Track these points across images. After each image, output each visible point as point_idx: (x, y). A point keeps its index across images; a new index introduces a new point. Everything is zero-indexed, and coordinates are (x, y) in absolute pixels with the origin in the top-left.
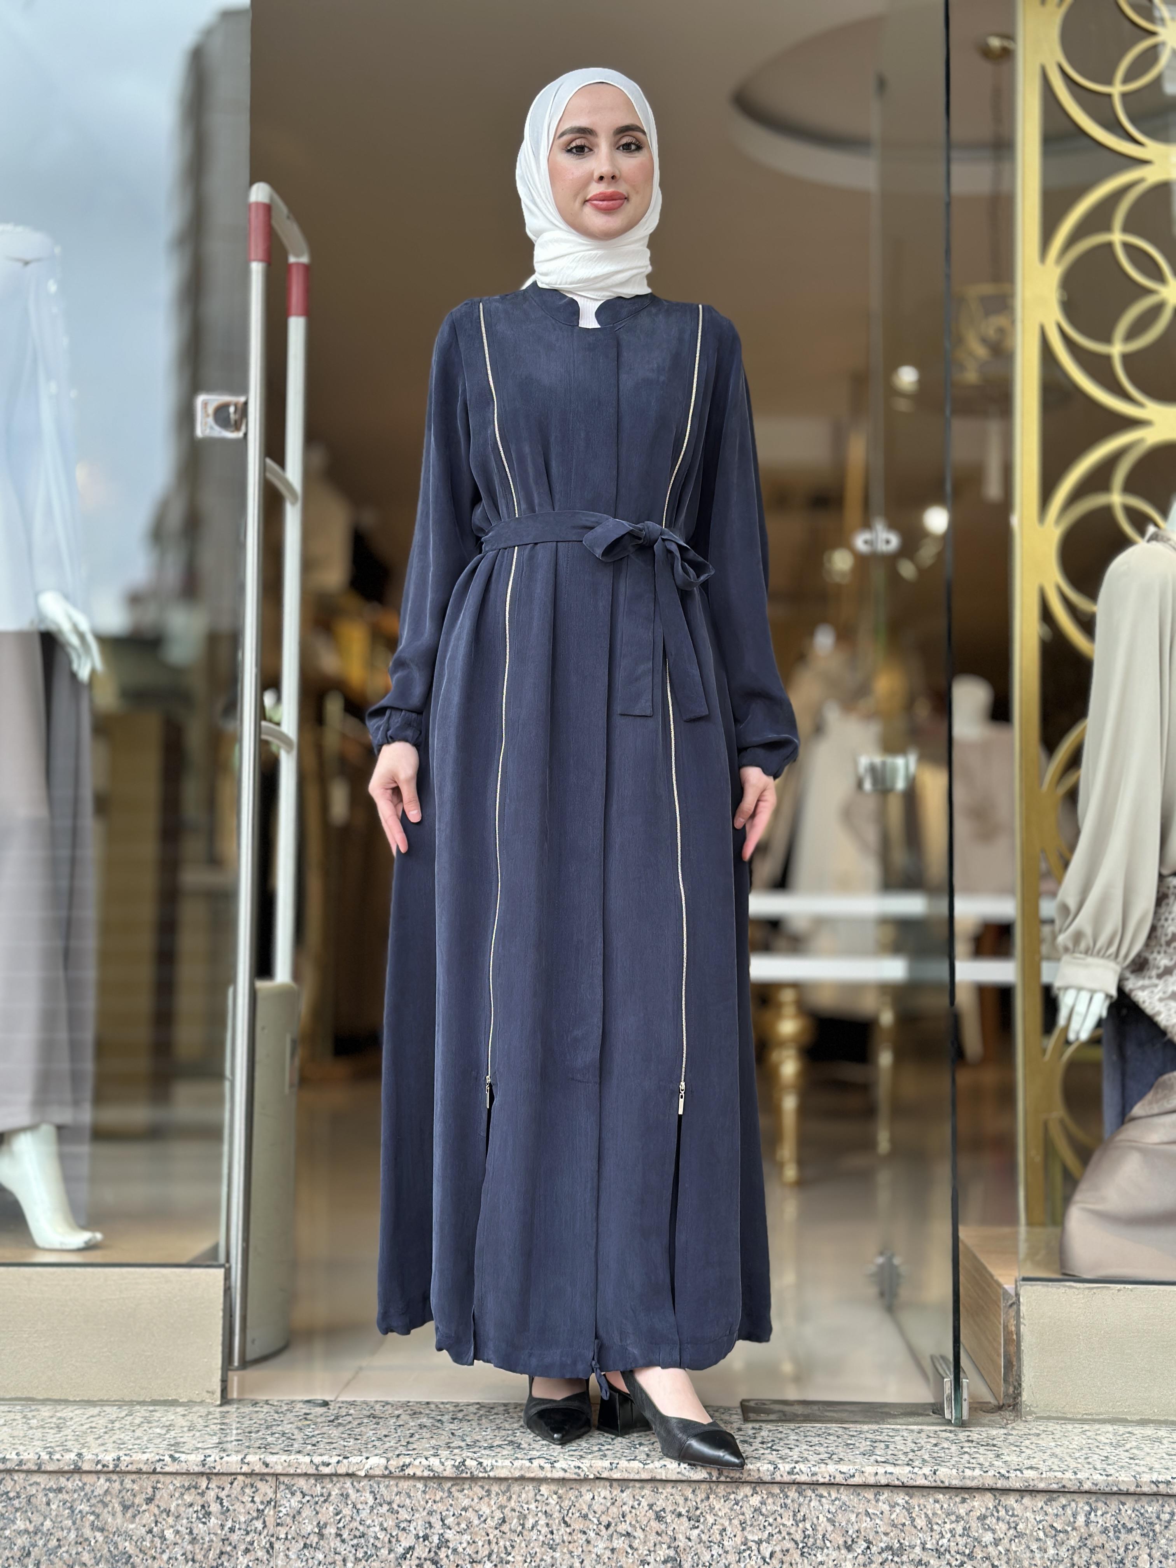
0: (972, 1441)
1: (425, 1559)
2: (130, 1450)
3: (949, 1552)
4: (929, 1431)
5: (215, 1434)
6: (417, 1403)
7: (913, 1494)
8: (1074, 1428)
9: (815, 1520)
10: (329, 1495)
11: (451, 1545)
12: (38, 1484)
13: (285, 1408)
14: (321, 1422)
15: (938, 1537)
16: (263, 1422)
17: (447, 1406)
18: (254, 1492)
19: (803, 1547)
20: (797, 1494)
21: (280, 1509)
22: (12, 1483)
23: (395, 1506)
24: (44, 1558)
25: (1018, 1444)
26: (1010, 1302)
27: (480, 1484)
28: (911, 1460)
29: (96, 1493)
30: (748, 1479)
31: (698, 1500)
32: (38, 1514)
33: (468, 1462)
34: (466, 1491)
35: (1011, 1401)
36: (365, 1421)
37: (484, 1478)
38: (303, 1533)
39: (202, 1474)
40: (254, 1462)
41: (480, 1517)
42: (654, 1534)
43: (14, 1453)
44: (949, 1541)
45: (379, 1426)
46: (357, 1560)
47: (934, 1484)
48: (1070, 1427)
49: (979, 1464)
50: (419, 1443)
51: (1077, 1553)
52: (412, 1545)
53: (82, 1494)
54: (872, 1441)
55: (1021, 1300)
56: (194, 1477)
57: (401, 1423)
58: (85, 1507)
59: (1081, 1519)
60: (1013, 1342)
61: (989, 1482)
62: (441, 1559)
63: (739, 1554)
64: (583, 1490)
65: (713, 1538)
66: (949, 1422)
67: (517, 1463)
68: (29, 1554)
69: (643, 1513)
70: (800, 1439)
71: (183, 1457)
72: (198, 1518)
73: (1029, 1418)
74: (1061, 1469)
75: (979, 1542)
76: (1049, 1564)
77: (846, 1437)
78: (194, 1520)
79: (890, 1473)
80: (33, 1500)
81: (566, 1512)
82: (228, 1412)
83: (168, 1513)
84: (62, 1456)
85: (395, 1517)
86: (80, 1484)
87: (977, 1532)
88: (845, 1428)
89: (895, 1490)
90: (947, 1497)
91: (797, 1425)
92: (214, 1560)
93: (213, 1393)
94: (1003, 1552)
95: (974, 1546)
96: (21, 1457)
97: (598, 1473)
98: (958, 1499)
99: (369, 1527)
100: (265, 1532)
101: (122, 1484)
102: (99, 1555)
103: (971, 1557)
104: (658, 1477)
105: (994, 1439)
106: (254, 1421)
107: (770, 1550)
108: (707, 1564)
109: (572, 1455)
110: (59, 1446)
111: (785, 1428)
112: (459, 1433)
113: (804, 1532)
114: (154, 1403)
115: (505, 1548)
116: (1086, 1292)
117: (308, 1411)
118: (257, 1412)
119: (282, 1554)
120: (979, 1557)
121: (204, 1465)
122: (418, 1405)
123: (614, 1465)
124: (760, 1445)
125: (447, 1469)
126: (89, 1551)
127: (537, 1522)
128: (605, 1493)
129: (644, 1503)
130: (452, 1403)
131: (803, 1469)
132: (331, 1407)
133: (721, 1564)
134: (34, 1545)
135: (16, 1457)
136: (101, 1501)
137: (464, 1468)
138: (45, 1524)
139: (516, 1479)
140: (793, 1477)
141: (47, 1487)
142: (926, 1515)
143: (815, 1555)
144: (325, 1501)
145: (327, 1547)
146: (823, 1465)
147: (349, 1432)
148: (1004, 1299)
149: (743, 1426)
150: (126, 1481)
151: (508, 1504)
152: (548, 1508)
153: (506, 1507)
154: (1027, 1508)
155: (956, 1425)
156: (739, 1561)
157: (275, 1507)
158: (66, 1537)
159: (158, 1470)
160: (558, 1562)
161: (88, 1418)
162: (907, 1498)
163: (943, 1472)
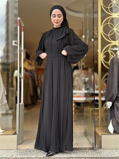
0: (97, 152)
2: (8, 155)
4: (92, 151)
5: (16, 153)
8: (107, 150)
16: (22, 152)
28: (91, 155)
30: (74, 157)
35: (100, 147)
40: (21, 157)
50: (38, 154)
54: (87, 152)
60: (101, 141)
61: (99, 157)
71: (13, 156)
73: (103, 149)
74: (107, 155)
77: (84, 152)
82: (18, 150)
89: (90, 158)
91: (79, 151)
93: (16, 148)
97: (58, 157)
114: (10, 150)
116: (108, 136)
117: (26, 150)
121: (16, 157)
124: (75, 153)
125: (42, 157)
132: (29, 150)
140: (79, 157)
146: (82, 156)
147: (31, 153)
148: (100, 136)
155: (95, 150)
159: (11, 158)
161: (3, 152)
163: (95, 156)
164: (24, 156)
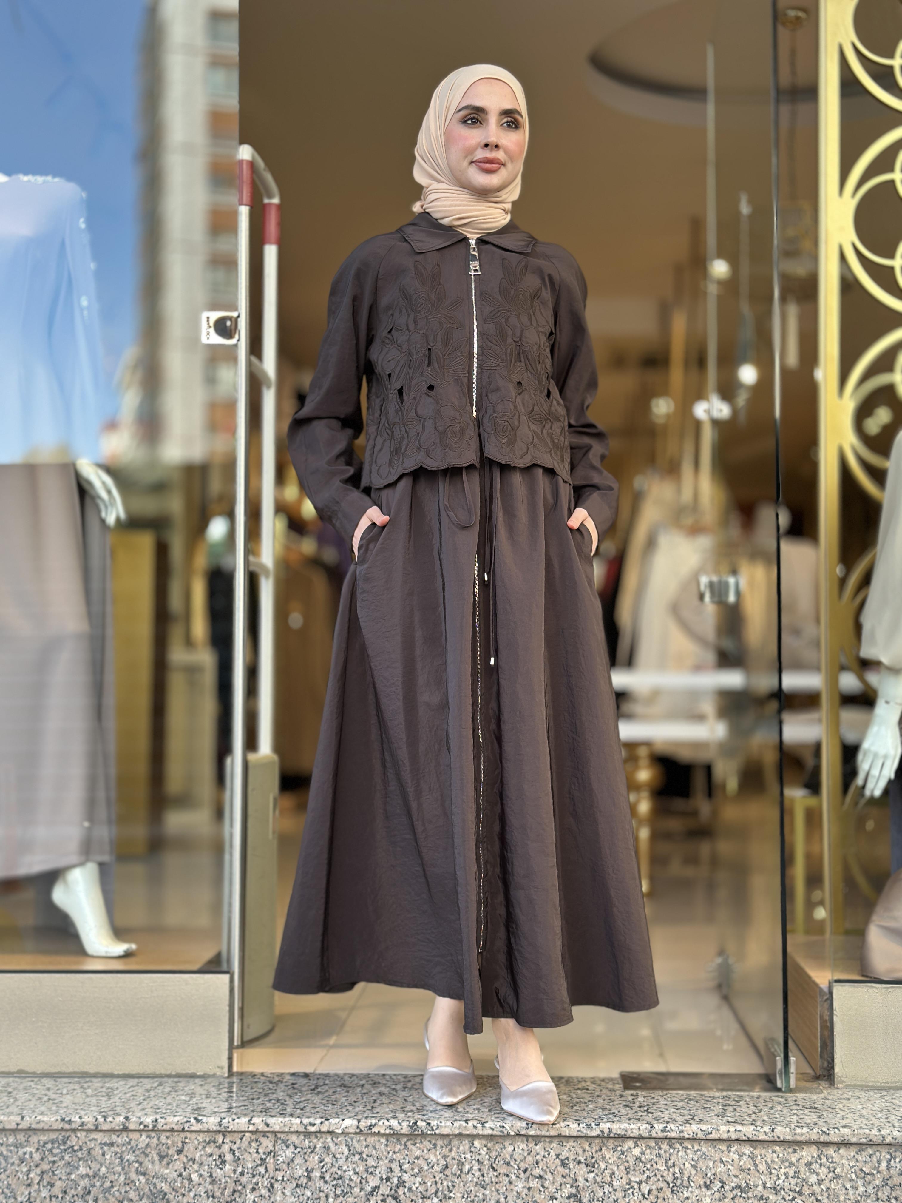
0: (799, 1105)
1: (388, 1196)
2: (165, 1113)
3: (784, 1190)
4: (766, 1096)
5: (227, 1100)
6: (376, 1075)
7: (757, 1146)
8: (875, 1093)
9: (682, 1166)
10: (315, 1147)
11: (407, 1185)
12: (95, 1140)
13: (276, 1079)
14: (305, 1091)
15: (775, 1179)
16: (261, 1091)
17: (399, 1077)
18: (258, 1146)
19: (673, 1186)
20: (668, 1147)
21: (278, 1158)
22: (76, 1139)
23: (364, 1156)
24: (101, 1195)
25: (834, 1107)
26: (825, 998)
27: (428, 1139)
28: (754, 1120)
29: (139, 1147)
30: (631, 1135)
31: (594, 1151)
32: (96, 1163)
33: (419, 1123)
34: (418, 1145)
35: (825, 1073)
36: (338, 1089)
37: (431, 1135)
38: (296, 1176)
39: (219, 1132)
40: (258, 1123)
41: (428, 1164)
42: (560, 1176)
43: (77, 1117)
44: (784, 1181)
45: (349, 1094)
46: (336, 1196)
47: (772, 1139)
48: (871, 1093)
49: (806, 1123)
50: (380, 1108)
51: (881, 1189)
52: (378, 1184)
53: (129, 1147)
54: (723, 1105)
55: (834, 996)
56: (213, 1134)
57: (365, 1091)
58: (130, 1157)
59: (884, 1165)
60: (829, 1028)
62: (400, 1196)
63: (625, 1191)
64: (507, 1144)
65: (605, 1180)
66: (779, 1090)
67: (457, 1124)
68: (89, 1192)
69: (552, 1161)
70: (668, 1103)
71: (205, 1119)
72: (216, 1165)
73: (840, 1086)
74: (869, 1127)
75: (806, 1183)
76: (859, 1198)
77: (703, 1101)
78: (213, 1167)
79: (739, 1131)
80: (92, 1152)
81: (493, 1160)
82: (233, 1083)
83: (194, 1161)
84: (114, 1119)
85: (364, 1164)
86: (127, 1140)
87: (805, 1174)
88: (702, 1095)
89: (742, 1143)
90: (782, 1148)
91: (665, 1092)
92: (229, 1196)
93: (222, 1068)
94: (825, 1190)
95: (803, 1186)
96: (83, 1120)
97: (518, 1131)
98: (791, 1150)
99: (345, 1171)
100: (267, 1175)
101: (159, 1139)
102: (142, 1193)
103: (800, 1193)
104: (563, 1134)
105: (815, 1103)
106: (254, 1090)
107: (648, 1188)
108: (601, 1199)
109: (498, 1117)
110: (110, 1111)
111: (657, 1094)
112: (410, 1099)
113: (674, 1175)
114: (179, 1076)
115: (448, 1187)
116: (883, 990)
117: (294, 1082)
118: (256, 1082)
119: (280, 1192)
120: (806, 1194)
121: (220, 1125)
122: (377, 1077)
124: (639, 1109)
125: (404, 1128)
126: (134, 1191)
127: (471, 1167)
128: (523, 1146)
129: (553, 1153)
130: (402, 1074)
131: (673, 1128)
132: (312, 1079)
133: (611, 1199)
134: (93, 1186)
135: (79, 1120)
136: (144, 1153)
137: (415, 1127)
138: (101, 1169)
139: (456, 1136)
140: (665, 1134)
141: (103, 1142)
142: (766, 1162)
143: (682, 1192)
144: (312, 1152)
145: (314, 1187)
146: (688, 1125)
147: (327, 1099)
148: (820, 995)
149: (624, 1093)
150: (162, 1137)
151: (450, 1154)
152: (480, 1158)
153: (449, 1156)
154: (842, 1157)
155: (785, 1092)
156: (625, 1197)
157: (274, 1156)
158: (117, 1180)
159: (186, 1129)
160: (488, 1198)
161: (129, 1088)
162: (752, 1149)
163: (779, 1130)
164: (281, 1119)
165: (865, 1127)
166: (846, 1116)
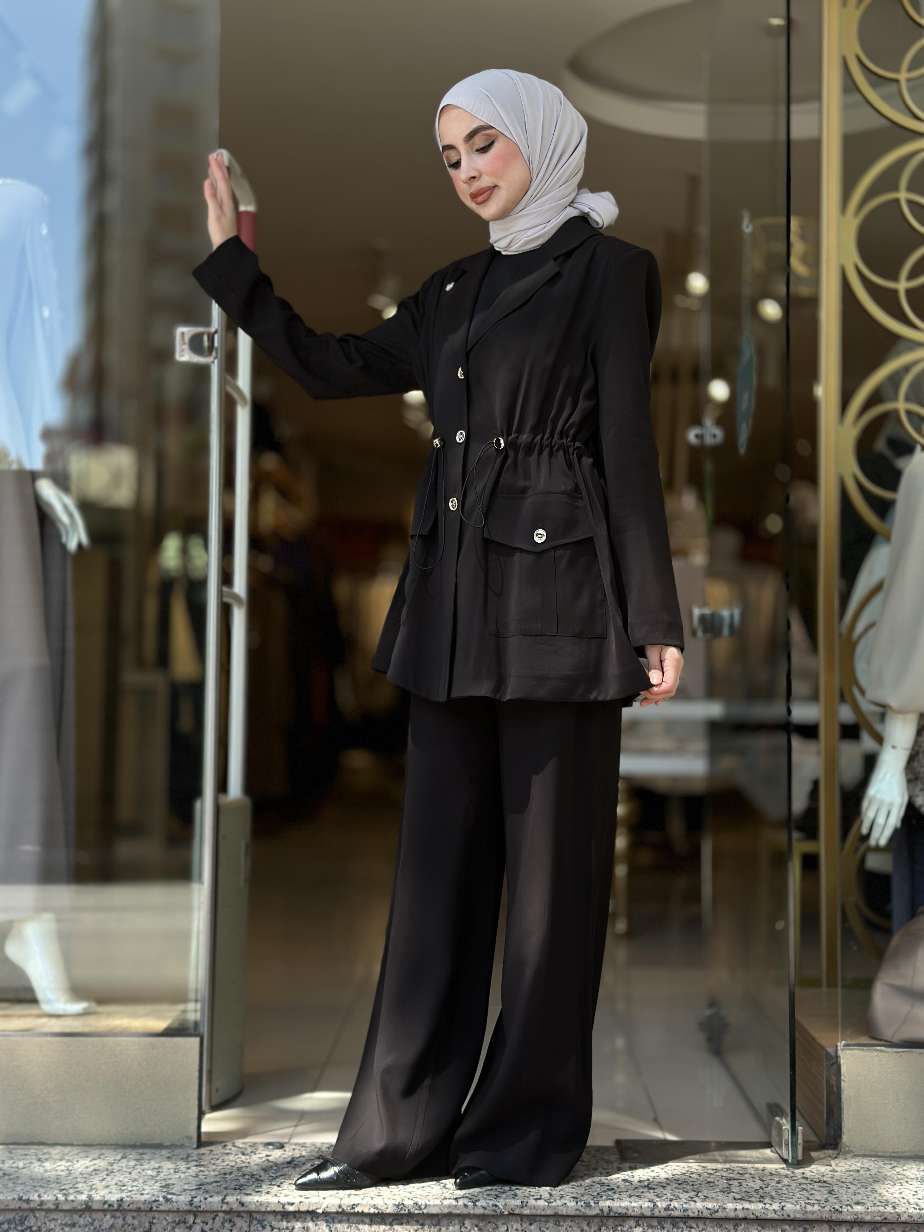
0: (807, 1178)
2: (130, 1191)
4: (771, 1168)
5: (197, 1176)
7: (765, 1225)
8: (885, 1164)
10: (293, 1228)
12: (56, 1220)
13: (249, 1150)
14: (281, 1164)
16: (233, 1164)
18: (232, 1226)
20: (671, 1226)
22: (35, 1219)
25: (844, 1180)
26: (832, 1062)
27: (416, 1219)
28: (761, 1197)
30: (632, 1214)
34: (404, 1225)
35: (832, 1140)
37: (419, 1214)
39: (189, 1212)
40: (232, 1202)
43: (36, 1196)
47: (782, 1217)
48: (882, 1164)
49: (817, 1200)
53: (92, 1228)
54: (727, 1179)
55: (841, 1060)
56: (183, 1213)
60: (835, 1094)
61: (826, 1216)
64: (499, 1223)
66: (785, 1161)
67: (446, 1202)
70: (669, 1177)
71: (174, 1198)
73: (848, 1156)
74: (883, 1204)
77: (706, 1175)
79: (748, 1209)
82: (204, 1154)
84: (76, 1197)
86: (90, 1220)
88: (704, 1167)
89: (751, 1223)
90: (792, 1227)
91: (665, 1164)
93: (190, 1138)
96: (43, 1199)
97: (512, 1209)
98: (801, 1229)
101: (124, 1219)
104: (560, 1213)
105: (823, 1176)
106: (225, 1164)
109: (489, 1195)
110: (71, 1188)
111: (656, 1167)
114: (144, 1146)
116: (894, 1055)
117: (269, 1153)
118: (227, 1154)
121: (191, 1205)
123: (524, 1204)
124: (639, 1184)
125: (389, 1207)
128: (516, 1226)
131: (677, 1206)
132: (286, 1149)
135: (37, 1199)
137: (402, 1206)
139: (445, 1215)
140: (669, 1213)
141: (64, 1222)
146: (692, 1203)
148: (826, 1059)
149: (622, 1166)
150: (128, 1217)
155: (792, 1164)
159: (154, 1208)
161: (91, 1161)
162: (760, 1228)
163: (789, 1207)
164: (256, 1198)
165: (880, 1204)
166: (857, 1191)
